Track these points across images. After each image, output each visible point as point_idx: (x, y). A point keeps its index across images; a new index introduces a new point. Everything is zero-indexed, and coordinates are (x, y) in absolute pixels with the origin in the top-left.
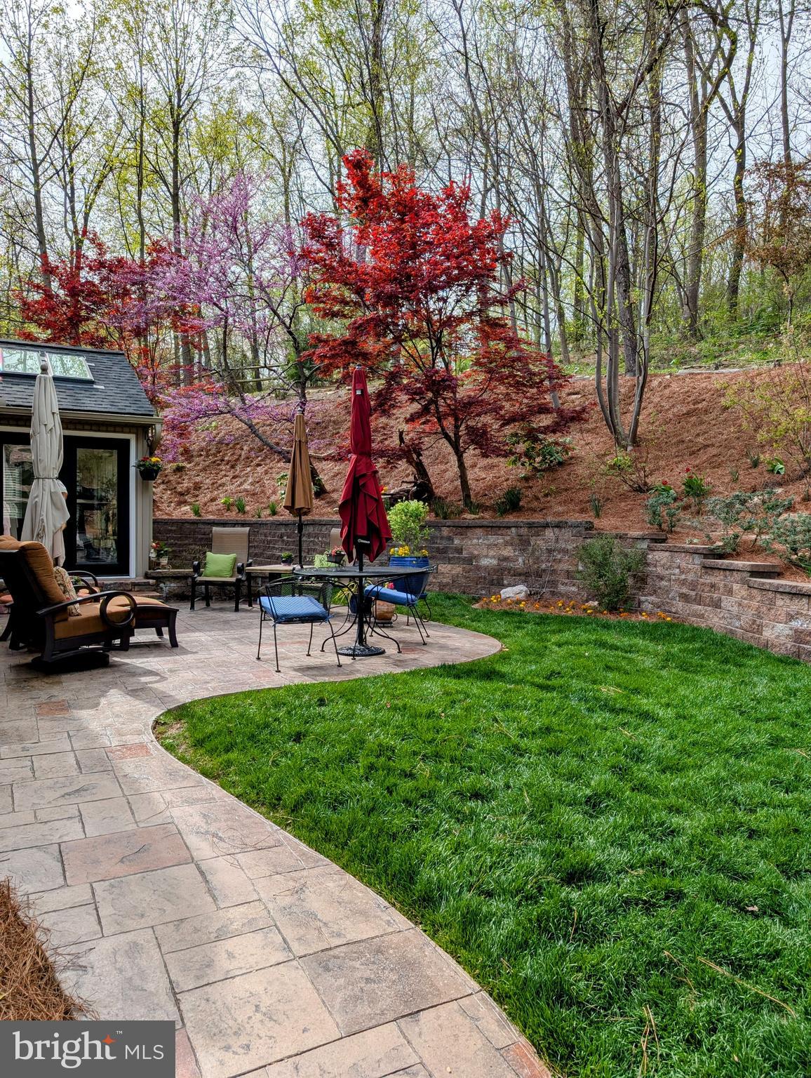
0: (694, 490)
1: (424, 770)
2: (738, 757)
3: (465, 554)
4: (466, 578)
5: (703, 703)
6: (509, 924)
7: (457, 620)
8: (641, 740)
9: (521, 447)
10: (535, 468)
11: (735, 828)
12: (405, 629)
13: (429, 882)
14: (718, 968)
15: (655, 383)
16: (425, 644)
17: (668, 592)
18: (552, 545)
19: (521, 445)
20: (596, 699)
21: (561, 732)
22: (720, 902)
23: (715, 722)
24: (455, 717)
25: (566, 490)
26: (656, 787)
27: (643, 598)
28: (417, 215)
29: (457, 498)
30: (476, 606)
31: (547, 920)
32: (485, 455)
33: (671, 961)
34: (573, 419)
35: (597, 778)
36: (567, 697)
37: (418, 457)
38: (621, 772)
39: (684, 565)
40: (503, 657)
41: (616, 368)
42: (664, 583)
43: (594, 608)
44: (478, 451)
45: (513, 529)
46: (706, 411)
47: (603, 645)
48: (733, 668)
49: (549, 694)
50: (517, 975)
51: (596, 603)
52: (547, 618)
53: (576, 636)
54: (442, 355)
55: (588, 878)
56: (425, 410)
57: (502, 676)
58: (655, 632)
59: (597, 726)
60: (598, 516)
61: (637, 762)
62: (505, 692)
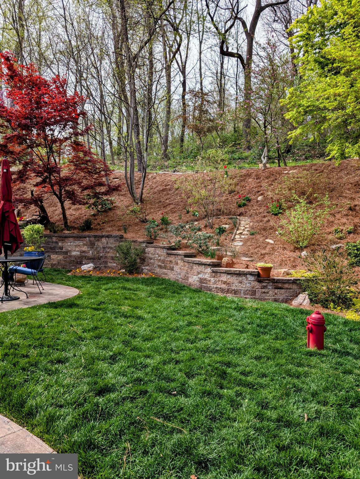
0: (165, 222)
1: (33, 352)
2: (174, 332)
3: (64, 250)
4: (65, 261)
5: (163, 310)
6: (69, 418)
7: (59, 281)
8: (136, 329)
9: (92, 201)
10: (98, 210)
11: (171, 360)
12: (31, 287)
13: (32, 406)
14: (158, 420)
15: (150, 176)
16: (41, 293)
17: (153, 264)
18: (105, 245)
19: (92, 200)
20: (119, 312)
21: (102, 328)
22: (162, 392)
23: (167, 318)
24: (52, 327)
25: (112, 221)
26: (141, 348)
27: (143, 268)
28: (39, 88)
29: (61, 223)
30: (69, 274)
31: (87, 413)
32: (74, 204)
33: (140, 420)
34: (114, 190)
35: (116, 347)
36: (106, 313)
37: (41, 203)
38: (126, 343)
39: (160, 253)
40: (79, 297)
41: (133, 169)
42: (152, 261)
43: (123, 273)
44: (71, 202)
45: (87, 238)
46: (170, 190)
47: (125, 288)
48: (177, 295)
49: (98, 312)
50: (70, 441)
51: (124, 270)
52: (102, 278)
53: (113, 285)
54: (53, 156)
55: (108, 391)
56: (44, 181)
57: (77, 306)
58: (148, 282)
59: (118, 324)
60: (125, 232)
61: (134, 338)
62: (77, 313)
